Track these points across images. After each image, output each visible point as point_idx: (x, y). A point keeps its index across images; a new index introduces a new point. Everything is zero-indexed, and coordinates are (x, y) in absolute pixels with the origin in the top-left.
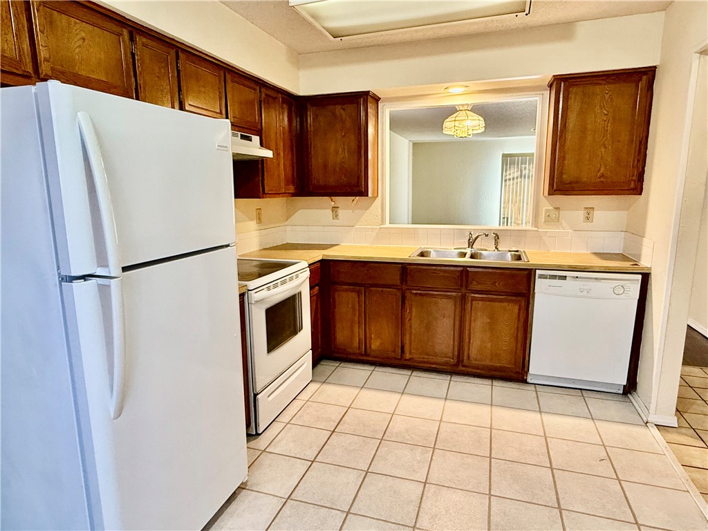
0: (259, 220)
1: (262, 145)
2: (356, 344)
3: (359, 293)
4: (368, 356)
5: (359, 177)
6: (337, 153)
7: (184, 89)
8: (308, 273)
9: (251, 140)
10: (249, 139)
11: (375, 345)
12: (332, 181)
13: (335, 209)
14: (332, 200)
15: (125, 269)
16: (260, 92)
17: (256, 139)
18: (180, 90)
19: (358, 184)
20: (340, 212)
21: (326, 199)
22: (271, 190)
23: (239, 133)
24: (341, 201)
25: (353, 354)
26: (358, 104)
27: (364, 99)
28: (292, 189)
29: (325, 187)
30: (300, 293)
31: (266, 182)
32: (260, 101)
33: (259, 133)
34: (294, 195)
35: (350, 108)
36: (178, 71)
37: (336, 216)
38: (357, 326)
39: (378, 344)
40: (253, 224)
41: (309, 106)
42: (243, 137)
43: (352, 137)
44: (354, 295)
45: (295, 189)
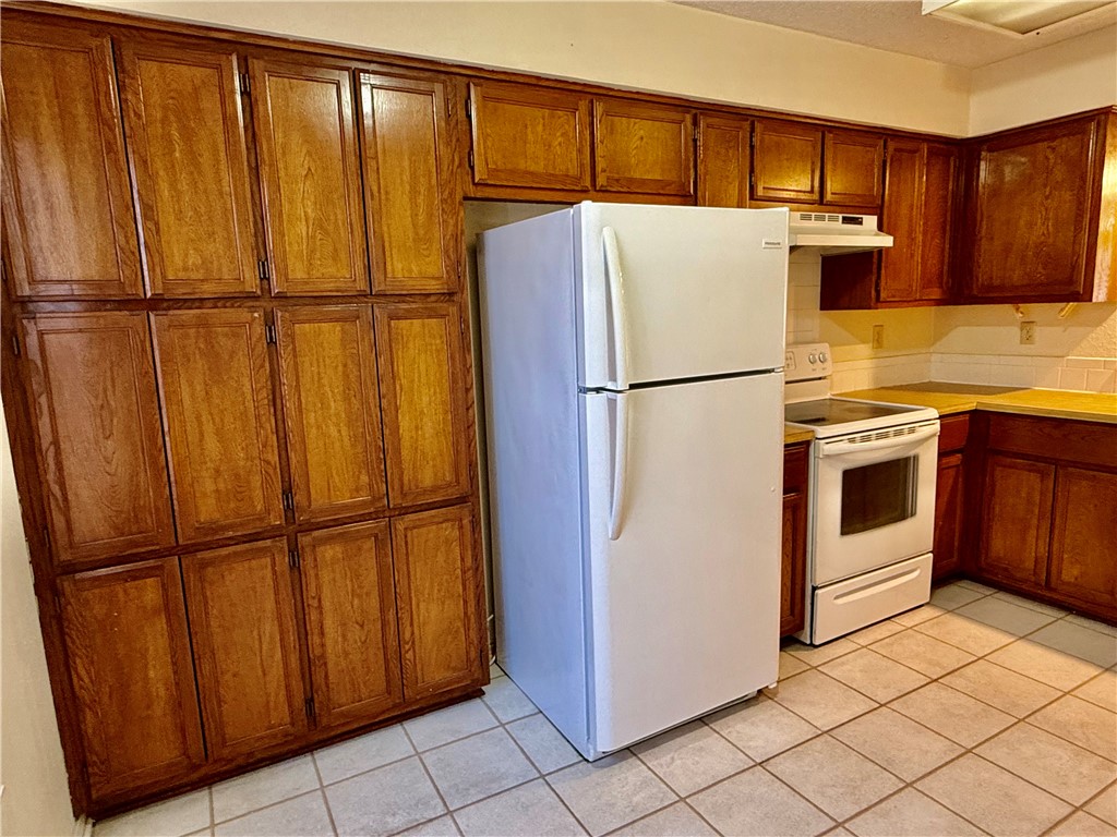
0: (878, 342)
1: (880, 228)
2: (1030, 564)
3: (1043, 475)
4: (1055, 590)
5: (1074, 267)
6: (1031, 225)
7: (757, 170)
8: (937, 427)
9: (861, 223)
10: (859, 222)
11: (1070, 573)
12: (1017, 277)
13: (1026, 324)
14: (1017, 309)
15: (632, 387)
16: (885, 147)
17: (870, 221)
18: (752, 171)
19: (1071, 281)
20: (1037, 331)
21: (1007, 308)
22: (894, 296)
23: (841, 216)
24: (1037, 310)
25: (1025, 581)
26: (1085, 132)
27: (1098, 124)
28: (936, 294)
29: (1001, 288)
30: (916, 458)
31: (883, 283)
32: (885, 162)
33: (877, 209)
34: (939, 303)
35: (1065, 145)
36: (752, 147)
37: (1028, 339)
38: (1033, 532)
39: (1076, 572)
40: (864, 349)
41: (983, 154)
42: (846, 220)
43: (1067, 196)
44: (1034, 478)
45: (944, 293)
